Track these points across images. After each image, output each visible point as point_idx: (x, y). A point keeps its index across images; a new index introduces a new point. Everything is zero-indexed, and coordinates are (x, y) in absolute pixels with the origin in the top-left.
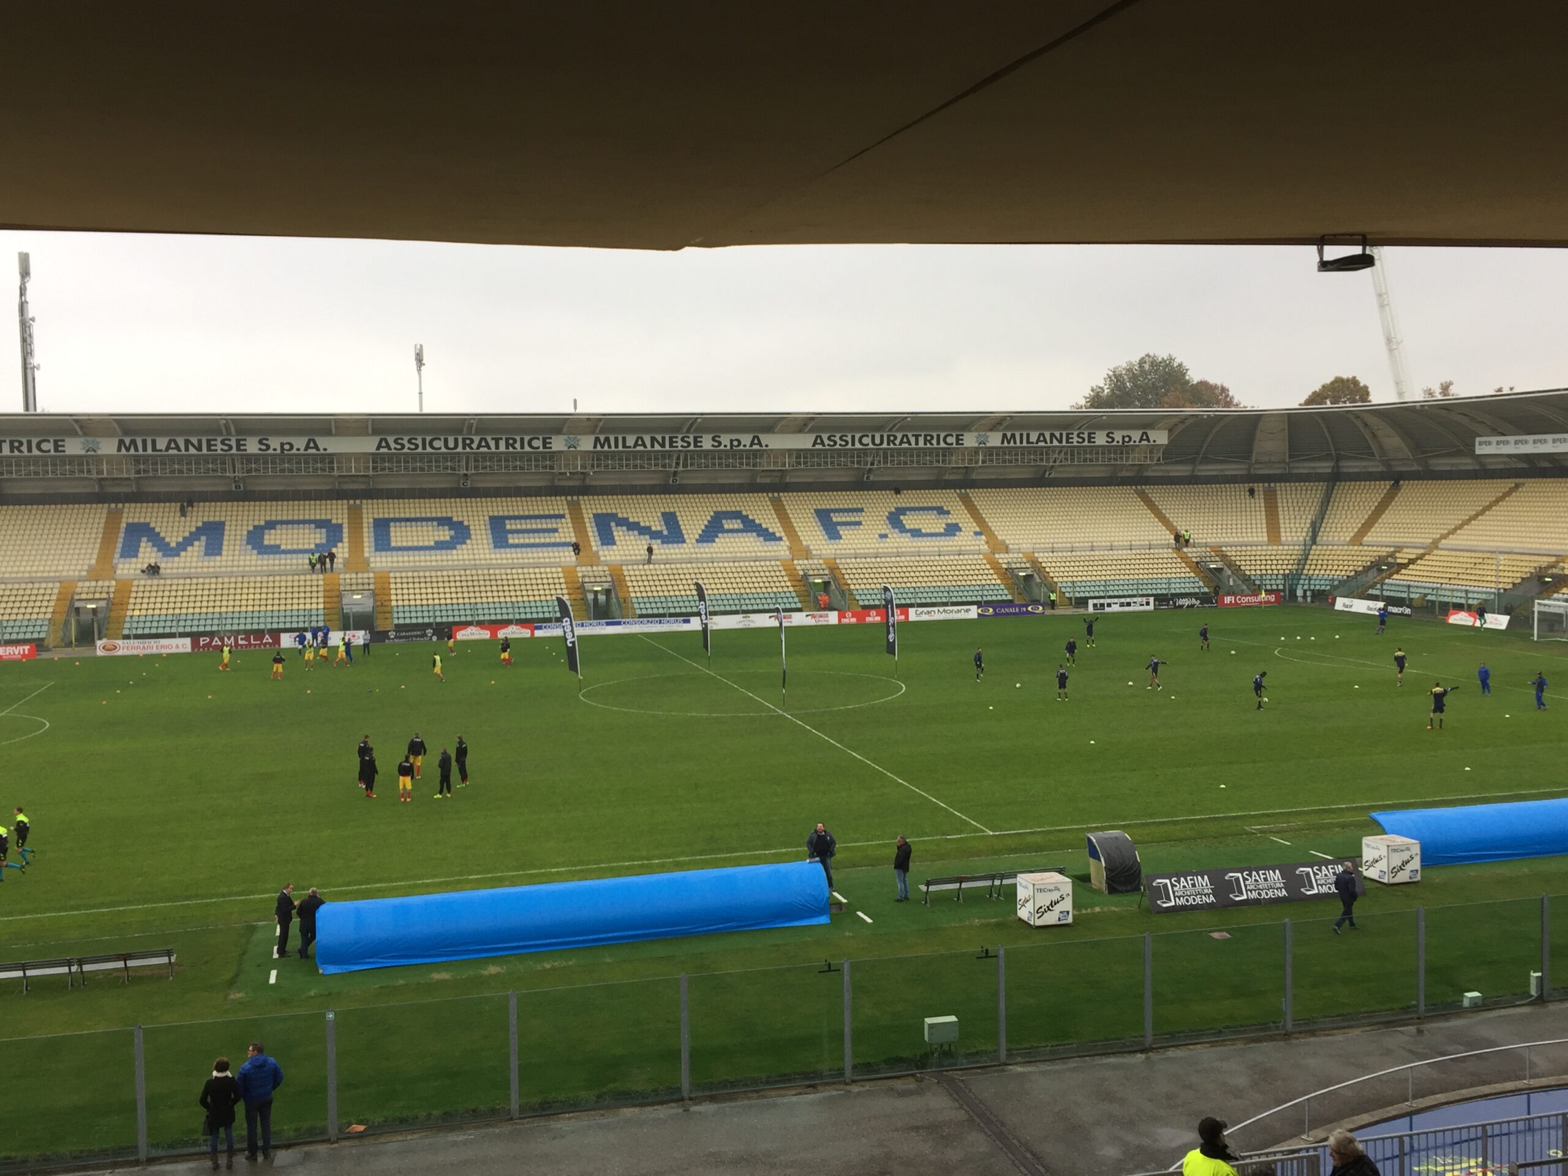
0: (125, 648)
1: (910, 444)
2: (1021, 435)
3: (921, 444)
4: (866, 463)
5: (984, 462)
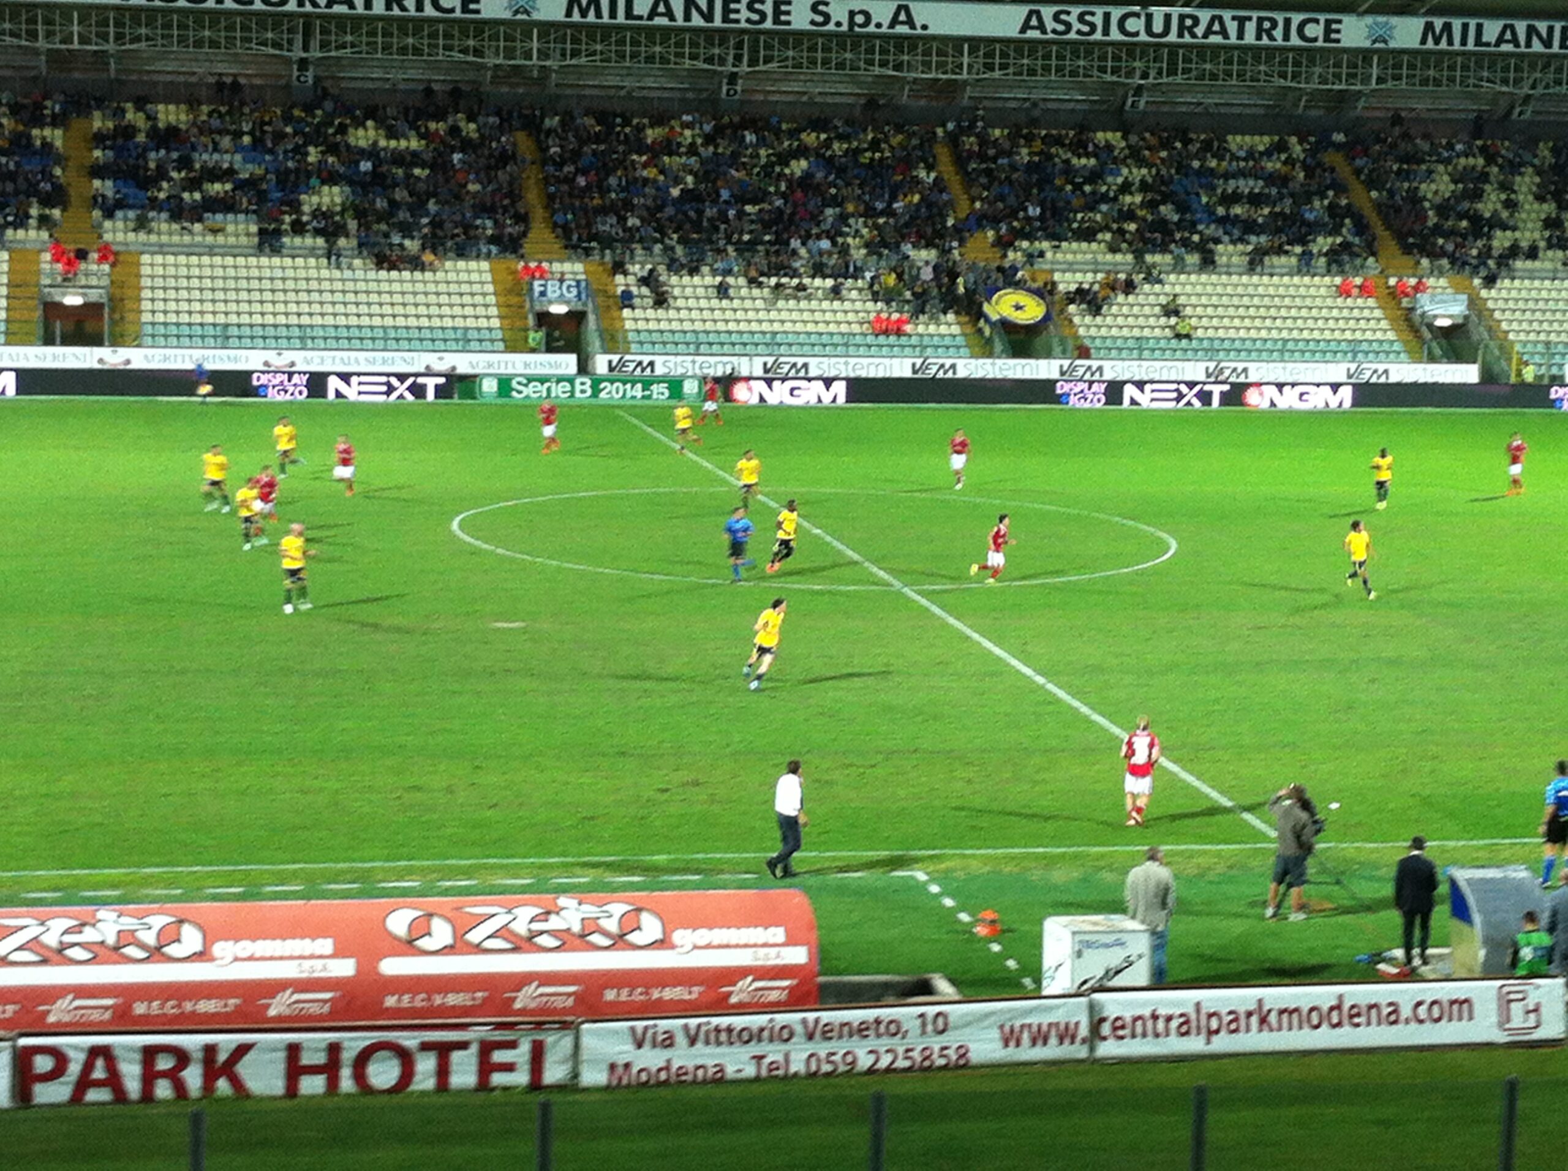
1: (1226, 36)
2: (1465, 27)
3: (1250, 38)
4: (1130, 74)
5: (1380, 80)
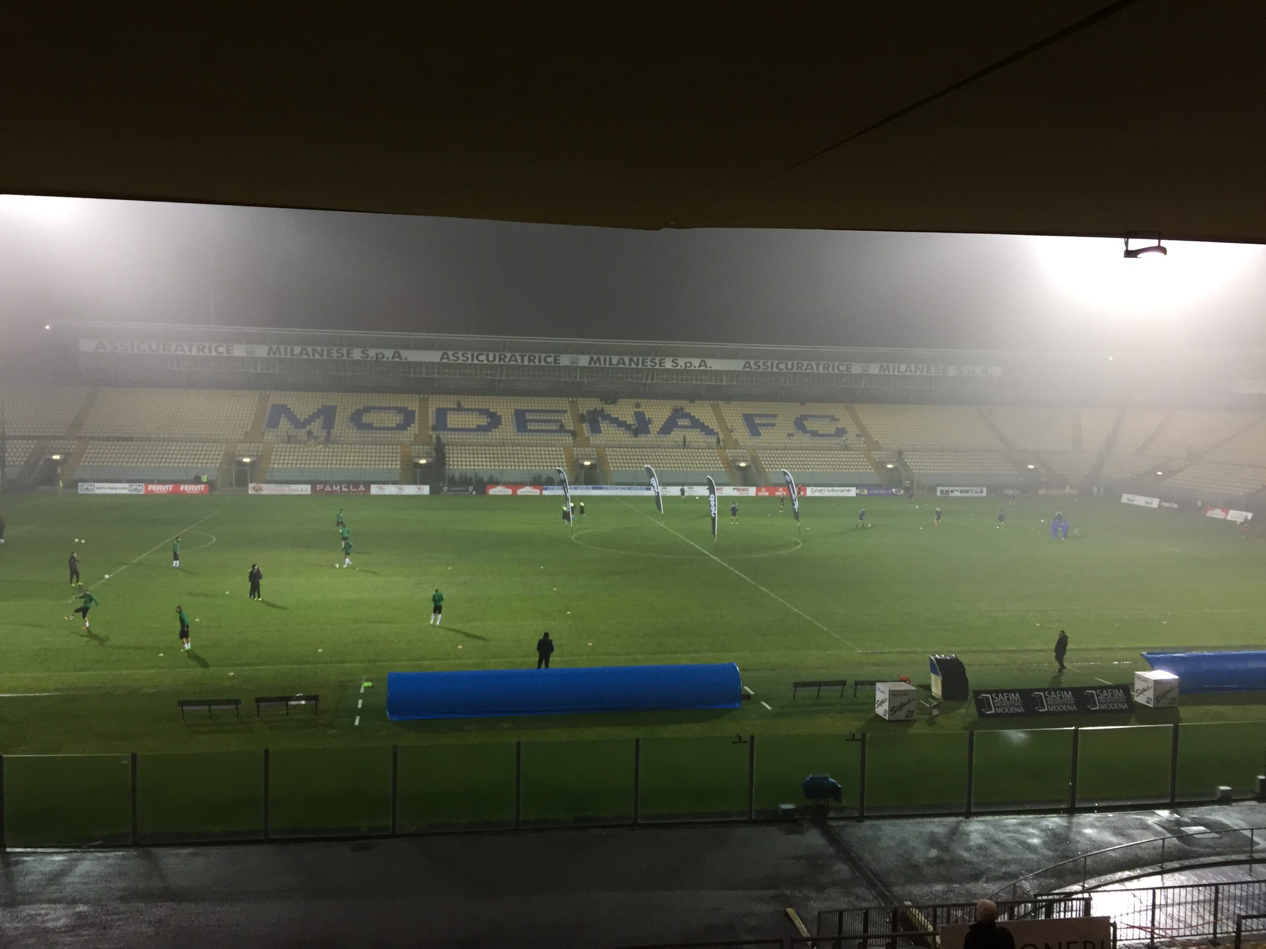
0: (268, 489)
1: (813, 370)
2: (894, 367)
4: (780, 382)
5: (865, 384)
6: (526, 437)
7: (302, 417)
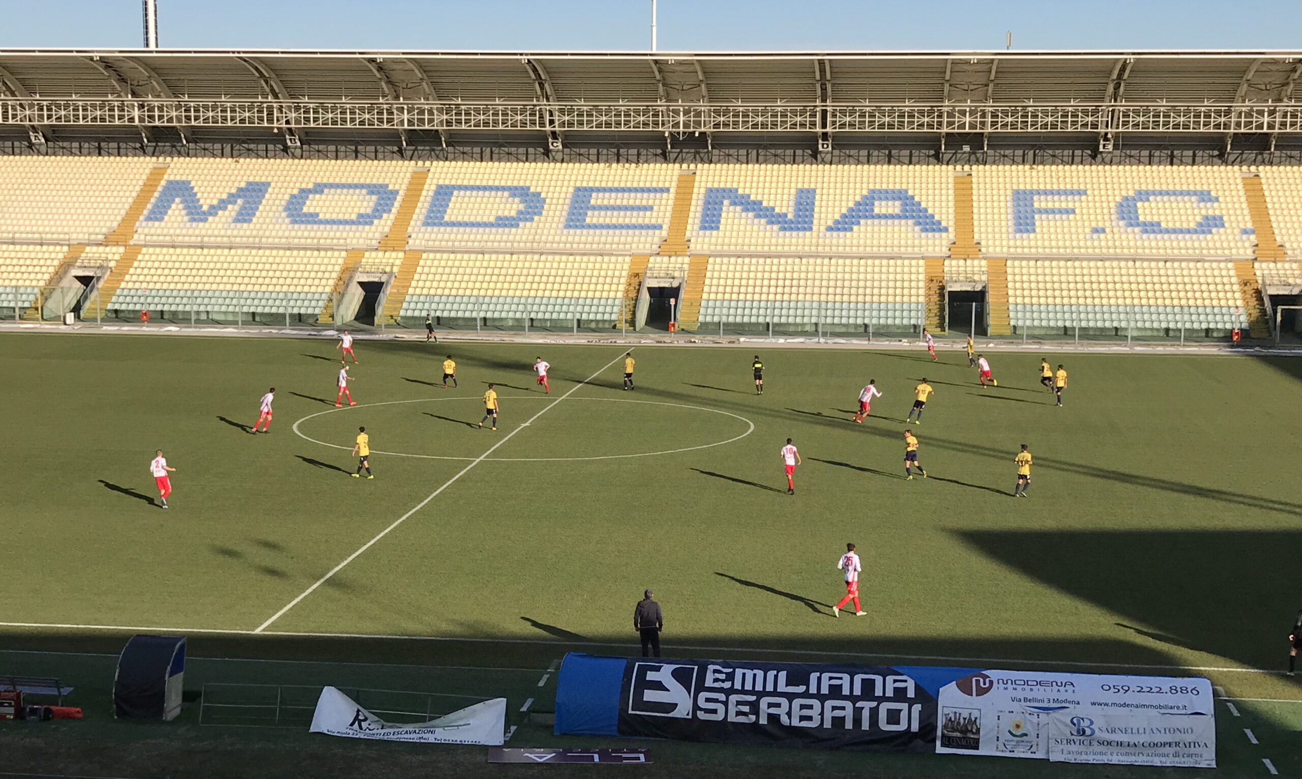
6: (580, 238)
7: (206, 201)
